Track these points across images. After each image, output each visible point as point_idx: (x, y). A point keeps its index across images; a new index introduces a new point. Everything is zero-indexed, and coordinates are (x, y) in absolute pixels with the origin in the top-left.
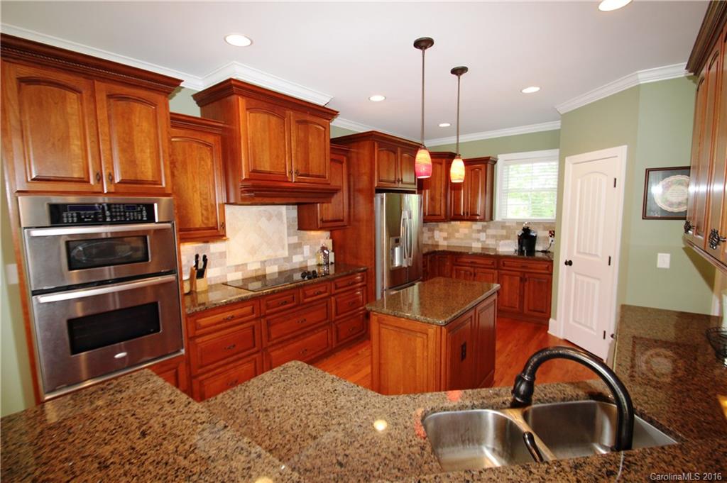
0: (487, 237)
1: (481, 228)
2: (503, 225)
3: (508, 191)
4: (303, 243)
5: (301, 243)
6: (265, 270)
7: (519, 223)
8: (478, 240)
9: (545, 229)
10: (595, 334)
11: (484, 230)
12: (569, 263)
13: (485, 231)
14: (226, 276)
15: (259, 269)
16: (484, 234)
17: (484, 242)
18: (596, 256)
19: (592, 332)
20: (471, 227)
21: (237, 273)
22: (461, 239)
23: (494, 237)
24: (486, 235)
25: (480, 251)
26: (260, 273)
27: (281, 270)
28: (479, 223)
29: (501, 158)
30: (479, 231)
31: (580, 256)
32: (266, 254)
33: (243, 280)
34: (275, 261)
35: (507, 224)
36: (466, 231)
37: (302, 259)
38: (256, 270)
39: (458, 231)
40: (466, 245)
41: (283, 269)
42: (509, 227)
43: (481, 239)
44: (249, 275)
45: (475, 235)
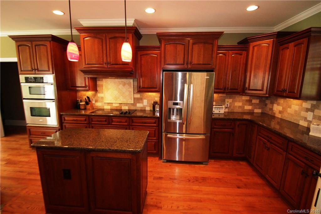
0: (314, 117)
1: (309, 107)
4: (143, 98)
5: (142, 98)
6: (121, 107)
11: (312, 109)
13: (313, 111)
14: (104, 106)
15: (118, 106)
16: (312, 113)
21: (108, 106)
24: (314, 115)
26: (119, 108)
27: (129, 109)
30: (307, 110)
32: (122, 100)
33: (111, 109)
34: (126, 104)
36: (297, 108)
37: (142, 106)
38: (117, 107)
39: (290, 107)
40: (295, 122)
41: (131, 109)
43: (308, 119)
44: (113, 108)
45: (303, 114)
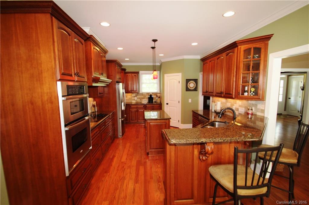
2: (142, 94)
3: (143, 83)
7: (148, 94)
8: (134, 100)
9: (155, 95)
10: (176, 122)
11: (136, 96)
12: (167, 104)
17: (136, 100)
18: (175, 101)
19: (175, 121)
20: (132, 95)
22: (128, 100)
23: (139, 98)
24: (137, 98)
25: (135, 103)
28: (134, 94)
29: (141, 72)
30: (134, 97)
31: (170, 102)
35: (144, 94)
36: (130, 97)
42: (144, 95)
45: (133, 98)
